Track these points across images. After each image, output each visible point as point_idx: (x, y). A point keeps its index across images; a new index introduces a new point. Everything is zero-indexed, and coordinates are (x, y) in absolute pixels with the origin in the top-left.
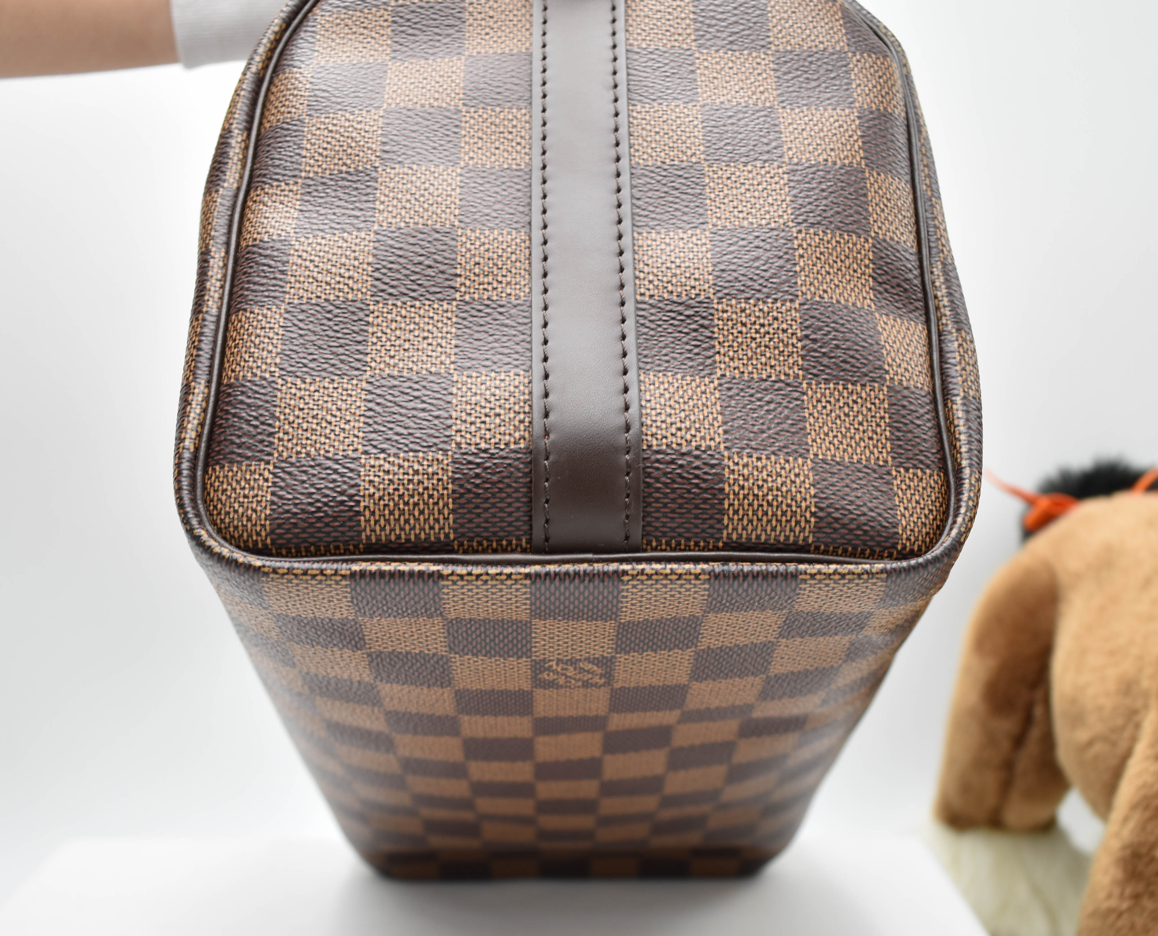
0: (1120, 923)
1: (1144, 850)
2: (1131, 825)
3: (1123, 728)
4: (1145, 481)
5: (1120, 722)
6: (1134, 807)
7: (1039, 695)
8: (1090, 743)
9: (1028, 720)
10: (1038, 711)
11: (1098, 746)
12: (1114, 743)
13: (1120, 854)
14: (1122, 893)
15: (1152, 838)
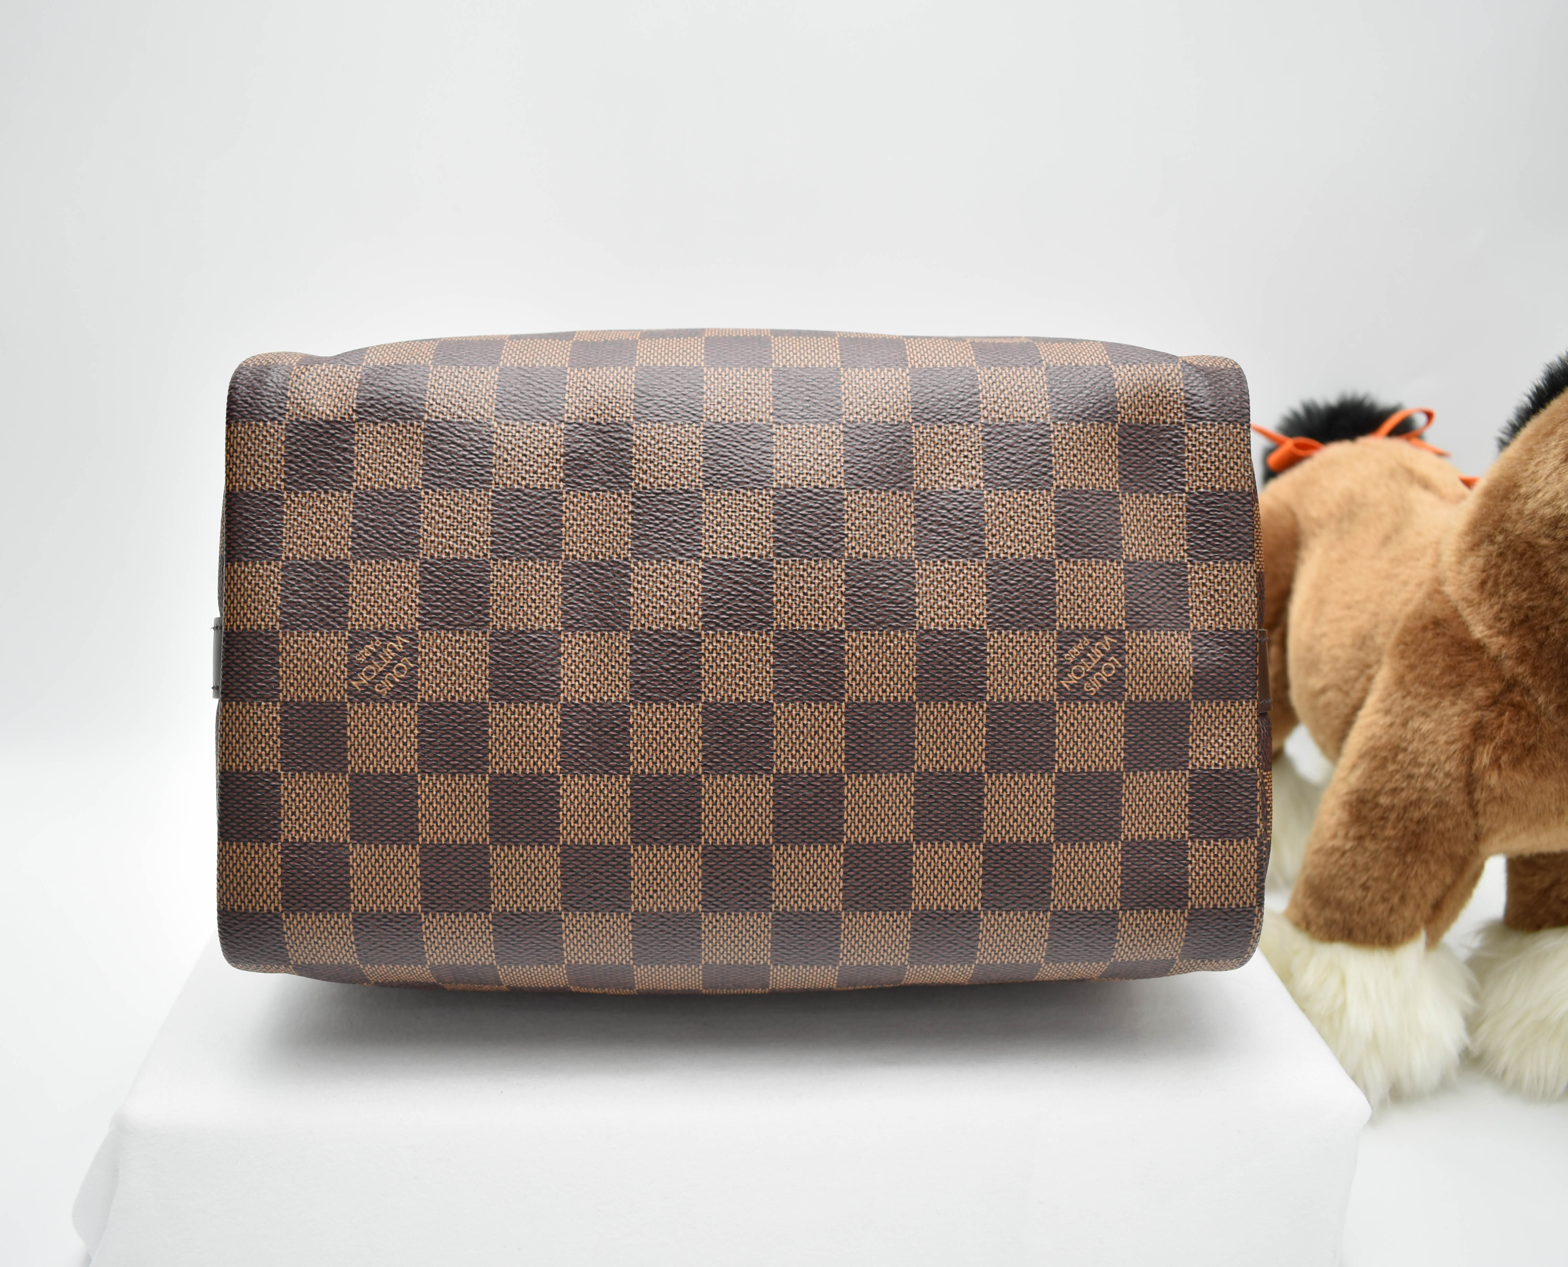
0: (1343, 861)
1: (1369, 797)
2: (1358, 772)
3: (1356, 679)
4: (1389, 425)
5: (1353, 673)
6: (1362, 757)
7: (1275, 636)
8: (1323, 691)
10: (1273, 652)
11: (1331, 695)
12: (1347, 694)
13: (1346, 798)
14: (1347, 834)
15: (1377, 787)
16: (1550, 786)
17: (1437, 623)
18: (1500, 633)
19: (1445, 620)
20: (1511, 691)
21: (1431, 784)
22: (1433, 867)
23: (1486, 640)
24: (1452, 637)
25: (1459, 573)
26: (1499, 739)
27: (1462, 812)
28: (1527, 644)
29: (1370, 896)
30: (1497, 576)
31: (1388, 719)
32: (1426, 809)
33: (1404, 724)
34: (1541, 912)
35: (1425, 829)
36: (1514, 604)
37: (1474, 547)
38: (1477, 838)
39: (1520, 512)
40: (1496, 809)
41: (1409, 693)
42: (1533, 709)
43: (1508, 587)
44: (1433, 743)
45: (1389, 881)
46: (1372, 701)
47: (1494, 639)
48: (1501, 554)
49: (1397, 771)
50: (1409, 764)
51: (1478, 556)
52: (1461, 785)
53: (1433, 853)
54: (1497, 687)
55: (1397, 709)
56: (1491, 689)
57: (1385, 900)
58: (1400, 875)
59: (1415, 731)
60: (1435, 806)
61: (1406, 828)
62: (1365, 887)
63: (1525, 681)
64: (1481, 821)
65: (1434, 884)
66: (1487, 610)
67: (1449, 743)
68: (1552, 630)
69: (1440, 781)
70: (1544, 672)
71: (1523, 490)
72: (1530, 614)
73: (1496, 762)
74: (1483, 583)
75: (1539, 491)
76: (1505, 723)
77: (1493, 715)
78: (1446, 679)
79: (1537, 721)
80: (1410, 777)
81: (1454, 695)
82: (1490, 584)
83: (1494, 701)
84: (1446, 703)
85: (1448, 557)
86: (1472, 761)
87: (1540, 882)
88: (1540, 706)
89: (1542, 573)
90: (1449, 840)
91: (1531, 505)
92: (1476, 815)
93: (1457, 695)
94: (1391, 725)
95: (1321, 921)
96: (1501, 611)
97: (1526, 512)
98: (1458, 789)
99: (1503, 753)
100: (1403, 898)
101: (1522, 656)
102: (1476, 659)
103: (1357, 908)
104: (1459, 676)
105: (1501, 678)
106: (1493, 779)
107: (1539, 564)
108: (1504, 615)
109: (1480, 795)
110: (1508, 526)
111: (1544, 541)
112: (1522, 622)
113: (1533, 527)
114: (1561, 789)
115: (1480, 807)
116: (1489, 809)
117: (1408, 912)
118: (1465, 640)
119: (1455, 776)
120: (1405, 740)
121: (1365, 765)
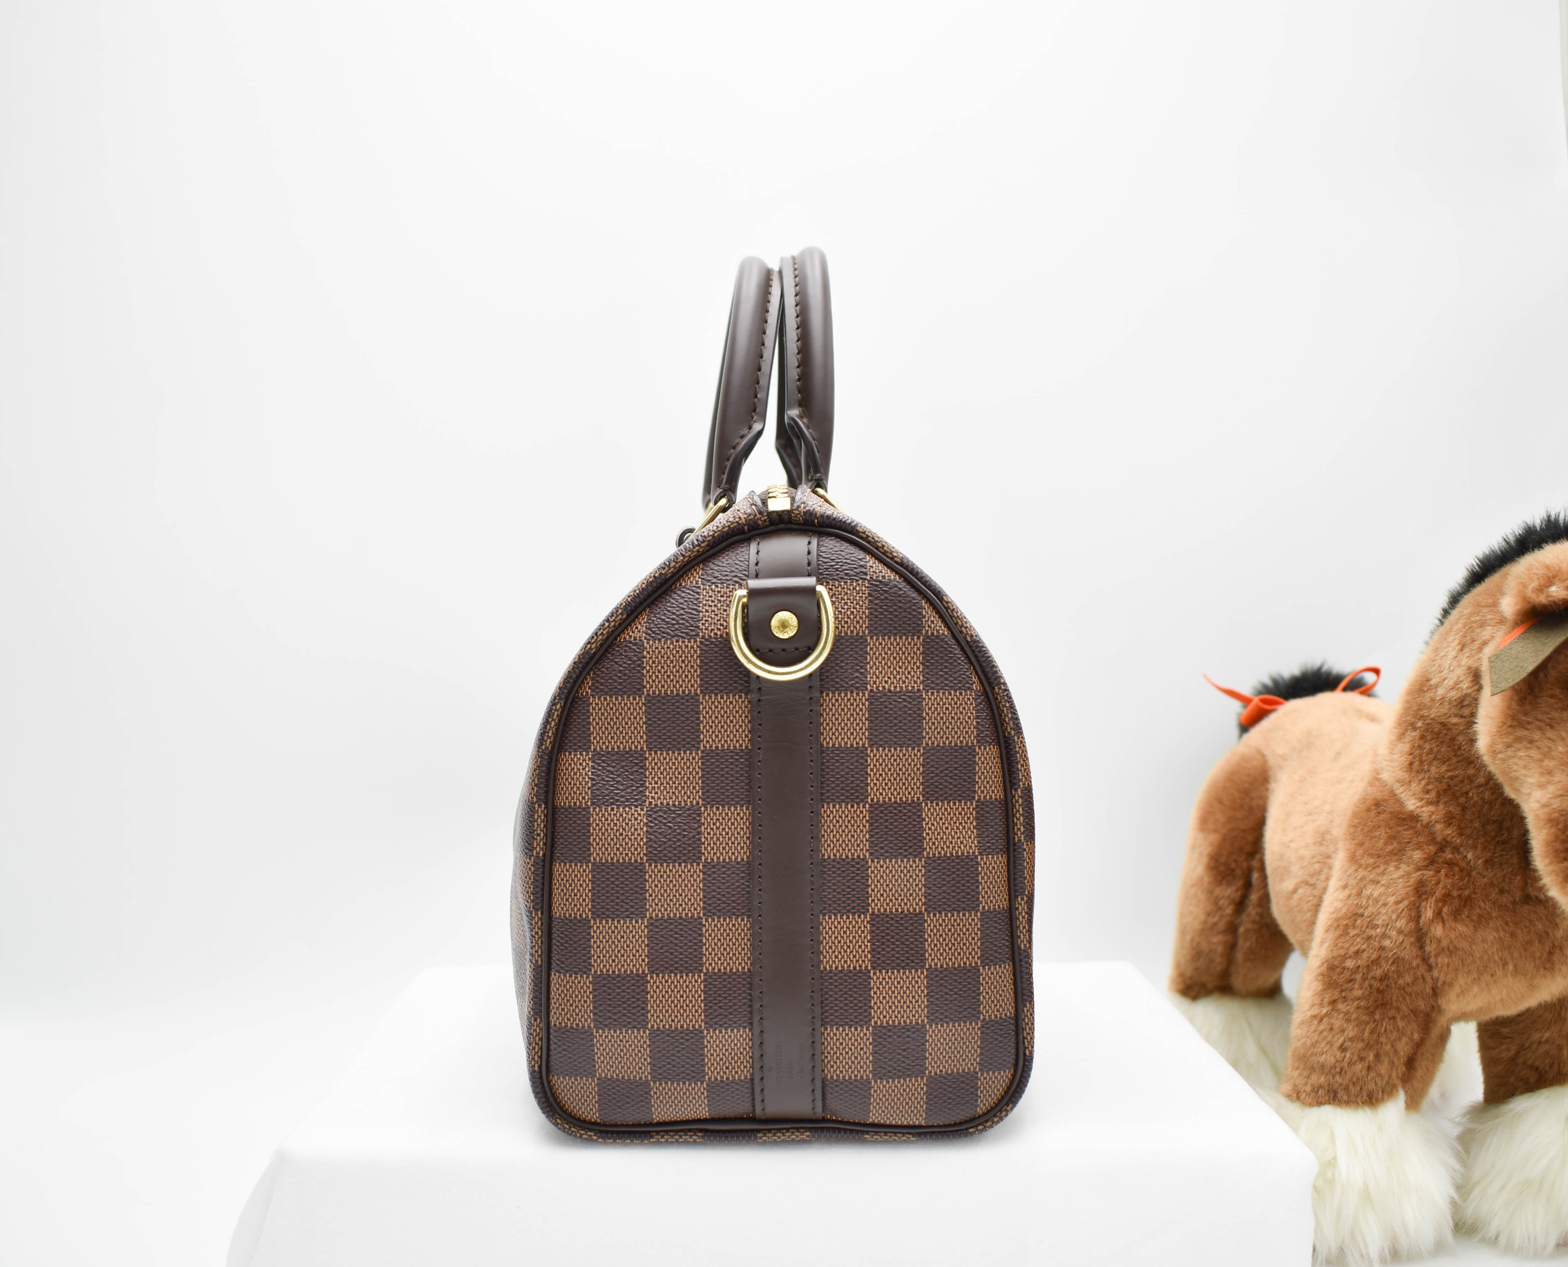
0: (1322, 1027)
1: (1337, 963)
2: (1327, 945)
3: (1320, 871)
4: (1343, 684)
5: (1317, 866)
6: (1327, 931)
7: (1255, 863)
8: (1295, 891)
9: (1248, 885)
10: (1255, 876)
11: (1301, 891)
12: (1313, 886)
13: (1319, 971)
14: (1322, 1000)
15: (1342, 952)
16: (1490, 934)
17: (1377, 804)
18: (1430, 803)
19: (1384, 800)
20: (1443, 852)
21: (1387, 943)
22: (1401, 1024)
23: (1419, 810)
24: (1391, 813)
25: (1392, 761)
26: (1438, 894)
27: (1418, 966)
28: (1451, 808)
29: (1348, 1055)
30: (1421, 755)
31: (1347, 892)
32: (1386, 967)
33: (1359, 894)
34: (1512, 1079)
35: (1387, 986)
36: (1437, 776)
37: (1401, 737)
38: (1435, 993)
39: (1433, 700)
40: (1446, 960)
41: (1360, 866)
42: (1464, 864)
43: (1430, 764)
44: (1385, 905)
45: (1363, 1040)
46: (1334, 884)
47: (1424, 809)
48: (1422, 737)
49: (1358, 935)
50: (1367, 927)
51: (1405, 743)
52: (1412, 940)
53: (1398, 1009)
54: (1432, 849)
55: (1353, 882)
56: (1427, 851)
57: (1362, 1059)
58: (1372, 1032)
59: (1369, 898)
60: (1393, 963)
61: (1371, 986)
62: (1343, 1049)
63: (1454, 840)
64: (1435, 973)
65: (1404, 1039)
66: (1416, 787)
67: (1397, 903)
68: (1471, 794)
69: (1394, 938)
70: (1469, 831)
71: (1433, 682)
72: (1451, 783)
73: (1438, 914)
74: (1411, 764)
75: (1444, 680)
76: (1443, 878)
77: (1431, 873)
78: (1389, 848)
79: (1469, 875)
80: (1369, 938)
81: (1397, 861)
82: (1416, 764)
83: (1431, 861)
84: (1391, 868)
85: (1383, 751)
86: (1419, 917)
87: (1507, 1051)
88: (1469, 862)
89: (1456, 747)
90: (1410, 994)
91: (1441, 691)
92: (1430, 968)
93: (1399, 861)
94: (1349, 896)
95: (1308, 1088)
96: (1428, 784)
97: (1438, 698)
98: (1411, 944)
99: (1443, 905)
100: (1377, 1056)
101: (1449, 820)
102: (1412, 828)
103: (1338, 1070)
104: (1400, 843)
105: (1433, 841)
106: (1438, 930)
107: (1453, 739)
108: (1430, 787)
109: (1430, 948)
110: (1425, 712)
111: (1454, 720)
112: (1445, 791)
113: (1444, 710)
114: (1500, 939)
115: (1432, 960)
116: (1440, 960)
117: (1383, 1069)
118: (1401, 813)
119: (1407, 930)
120: (1361, 907)
121: (1331, 936)
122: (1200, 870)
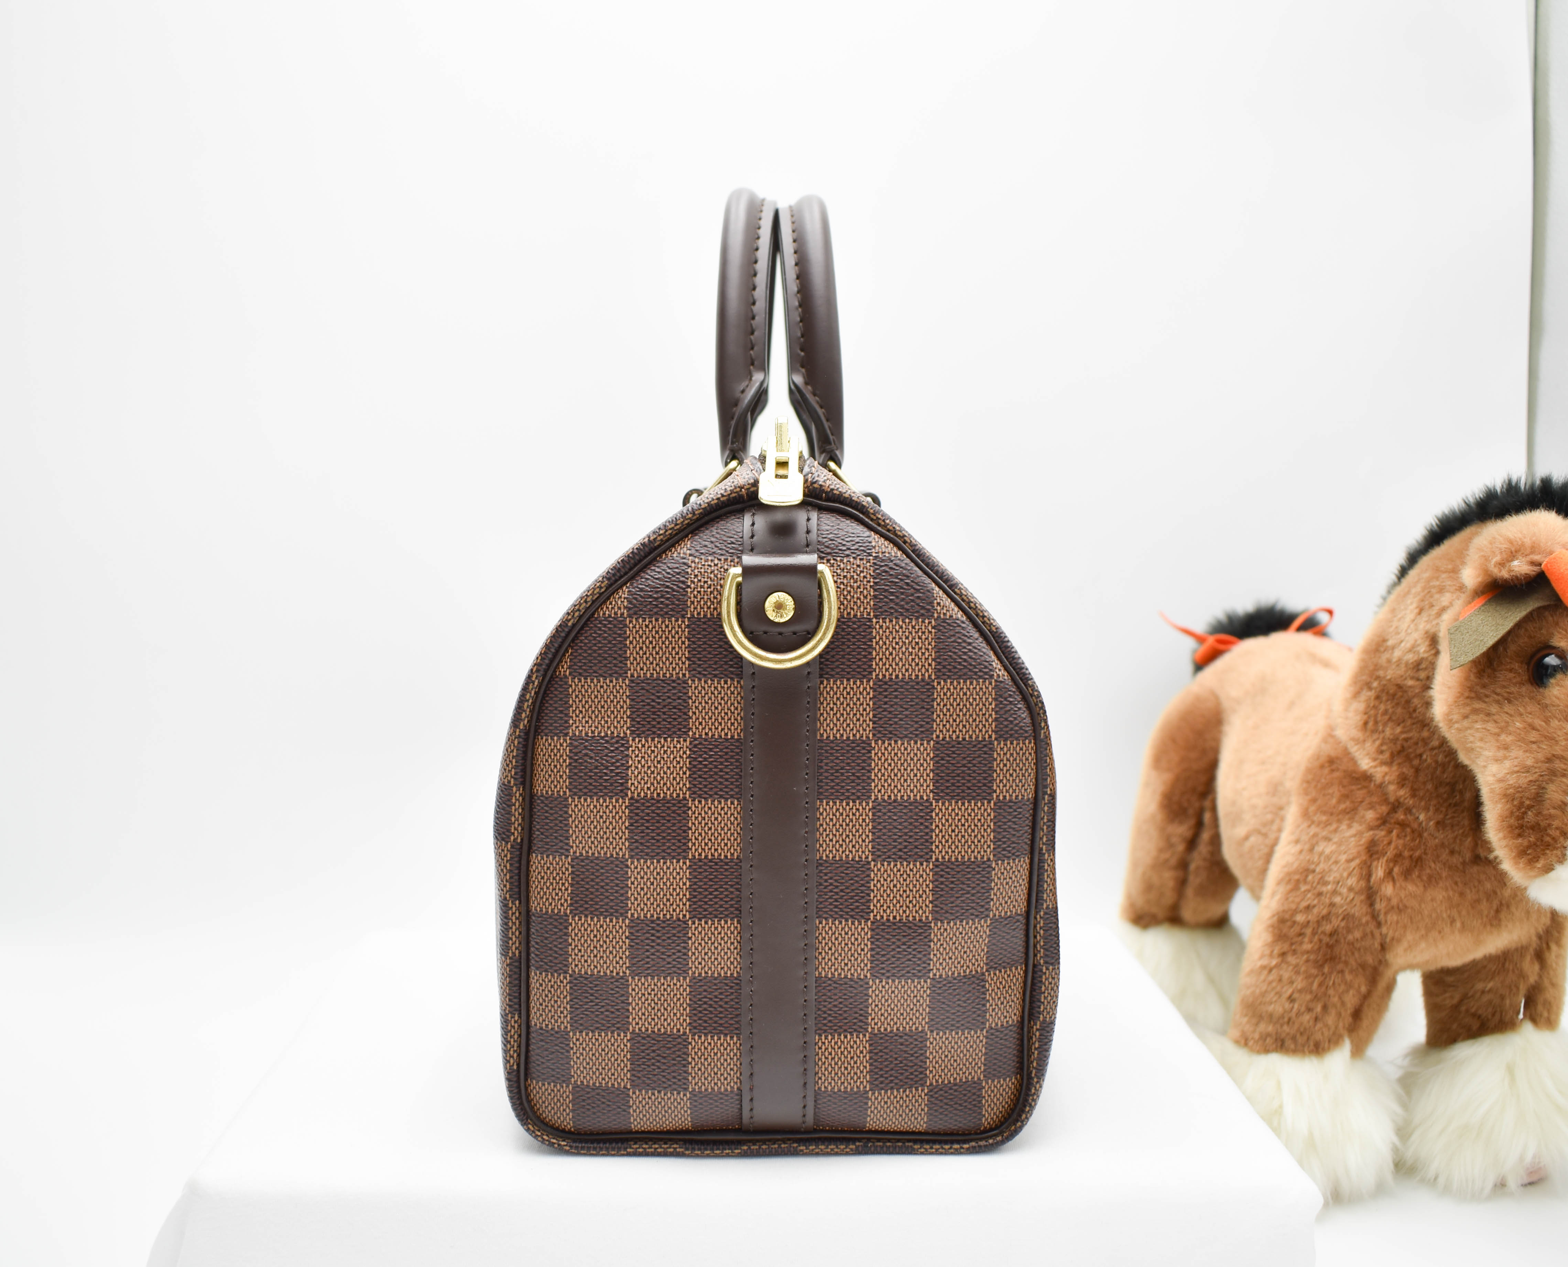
0: (1271, 978)
1: (1287, 916)
2: (1277, 897)
3: (1272, 822)
4: (1297, 623)
5: (1269, 817)
6: (1279, 883)
7: (1207, 803)
8: (1247, 838)
9: (1199, 825)
10: (1207, 817)
11: (1253, 839)
12: (1265, 835)
13: (1269, 922)
14: (1272, 952)
15: (1293, 906)
16: (1439, 894)
17: (1331, 761)
18: (1382, 763)
19: (1337, 758)
20: (1396, 812)
21: (1337, 900)
22: (1348, 977)
23: (1372, 770)
24: (1345, 771)
25: (1347, 718)
26: (1390, 853)
27: (1367, 923)
28: (1404, 770)
29: (1296, 1006)
30: (1376, 716)
31: (1298, 847)
32: (1336, 922)
33: (1311, 850)
34: (1455, 1026)
35: (1336, 941)
36: (1391, 737)
37: (1356, 695)
38: (1383, 948)
39: (1389, 661)
40: (1395, 918)
41: (1313, 822)
42: (1415, 826)
43: (1385, 725)
44: (1336, 862)
45: (1311, 992)
46: (1286, 837)
47: (1379, 769)
48: (1378, 698)
49: (1309, 891)
50: (1318, 883)
51: (1359, 702)
52: (1363, 897)
53: (1346, 963)
54: (1384, 809)
55: (1305, 838)
56: (1379, 811)
57: (1309, 1010)
58: (1320, 985)
59: (1321, 854)
60: (1343, 919)
61: (1320, 941)
62: (1291, 999)
63: (1406, 801)
64: (1384, 930)
65: (1351, 992)
66: (1371, 746)
67: (1349, 861)
68: (1424, 757)
69: (1345, 896)
70: (1421, 793)
71: (1390, 643)
72: (1406, 745)
73: (1389, 874)
74: (1366, 723)
75: (1402, 642)
76: (1394, 838)
77: (1383, 833)
78: (1342, 806)
79: (1420, 836)
80: (1320, 894)
81: (1350, 819)
82: (1371, 724)
83: (1383, 821)
84: (1343, 827)
85: (1338, 707)
86: (1369, 875)
87: (1450, 998)
88: (1421, 823)
89: (1411, 710)
90: (1359, 949)
91: (1397, 654)
92: (1379, 925)
93: (1352, 819)
94: (1301, 852)
95: (1257, 1036)
96: (1382, 745)
97: (1394, 660)
98: (1361, 901)
99: (1394, 865)
100: (1325, 1008)
101: (1402, 781)
102: (1365, 787)
103: (1286, 1019)
104: (1353, 802)
105: (1386, 801)
106: (1388, 889)
107: (1408, 702)
108: (1384, 748)
109: (1379, 906)
110: (1381, 673)
111: (1410, 683)
112: (1399, 752)
113: (1401, 671)
114: (1449, 898)
115: (1382, 917)
116: (1389, 917)
117: (1330, 1019)
118: (1354, 772)
119: (1357, 889)
120: (1313, 863)
121: (1282, 889)
122: (1152, 806)
